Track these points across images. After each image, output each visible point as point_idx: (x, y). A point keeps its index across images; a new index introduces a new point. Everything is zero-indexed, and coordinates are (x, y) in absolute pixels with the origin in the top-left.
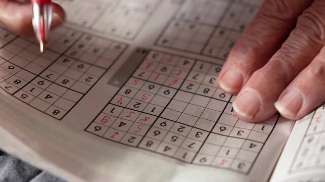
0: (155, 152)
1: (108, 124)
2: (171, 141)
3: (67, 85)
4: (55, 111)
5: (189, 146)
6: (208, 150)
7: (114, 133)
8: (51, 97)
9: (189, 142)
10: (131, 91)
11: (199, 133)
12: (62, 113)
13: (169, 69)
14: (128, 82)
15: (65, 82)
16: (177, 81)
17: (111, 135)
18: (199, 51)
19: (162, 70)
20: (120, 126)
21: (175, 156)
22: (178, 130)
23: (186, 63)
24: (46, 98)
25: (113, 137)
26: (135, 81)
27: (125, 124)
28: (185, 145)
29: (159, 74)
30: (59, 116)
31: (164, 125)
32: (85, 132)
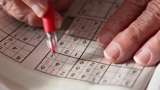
0: (76, 79)
1: (49, 64)
2: (86, 72)
3: (26, 41)
4: (18, 57)
5: (97, 74)
6: (108, 75)
7: (53, 70)
8: (16, 48)
9: (97, 71)
10: (63, 43)
11: (103, 66)
12: (22, 58)
13: (86, 27)
14: (62, 37)
15: (25, 39)
16: (90, 34)
17: (51, 71)
18: (104, 16)
19: (82, 28)
20: (56, 65)
21: (89, 80)
22: (91, 65)
23: (96, 23)
24: (13, 49)
25: (51, 72)
26: (66, 36)
27: (59, 64)
28: (94, 74)
29: (80, 31)
30: (20, 60)
31: (82, 63)
32: (35, 70)
